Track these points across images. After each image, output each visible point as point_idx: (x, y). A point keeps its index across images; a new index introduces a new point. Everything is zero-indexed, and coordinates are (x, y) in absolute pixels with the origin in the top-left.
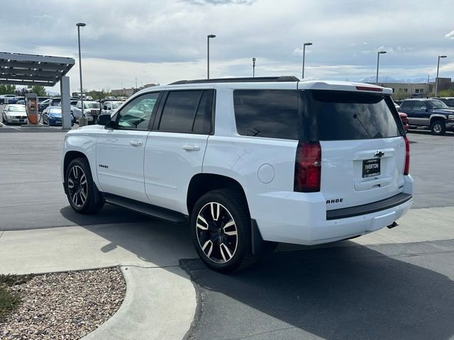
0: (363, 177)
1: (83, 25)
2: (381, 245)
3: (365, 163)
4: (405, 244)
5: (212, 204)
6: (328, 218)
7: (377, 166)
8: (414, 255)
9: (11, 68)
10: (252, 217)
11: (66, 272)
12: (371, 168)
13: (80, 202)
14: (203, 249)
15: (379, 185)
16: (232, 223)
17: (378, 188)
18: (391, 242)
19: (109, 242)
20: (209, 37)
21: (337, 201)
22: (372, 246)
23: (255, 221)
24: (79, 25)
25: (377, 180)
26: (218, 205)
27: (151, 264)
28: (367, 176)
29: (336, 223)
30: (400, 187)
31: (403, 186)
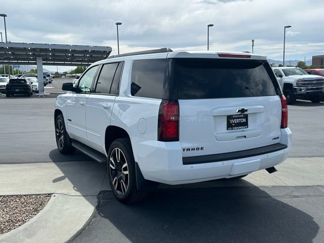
0: (228, 130)
1: (120, 24)
2: (273, 187)
3: (229, 118)
4: (295, 187)
5: (116, 149)
6: (184, 163)
7: (244, 120)
8: (297, 197)
9: (73, 55)
10: (136, 161)
11: (17, 196)
12: (238, 121)
13: (61, 146)
14: (113, 183)
15: (245, 137)
16: (126, 165)
17: (245, 139)
18: (284, 185)
19: (63, 175)
20: (209, 26)
21: (198, 149)
22: (265, 187)
23: (137, 163)
24: (118, 24)
25: (243, 132)
26: (119, 150)
27: (78, 193)
28: (232, 129)
29: (192, 167)
30: (274, 139)
31: (278, 138)
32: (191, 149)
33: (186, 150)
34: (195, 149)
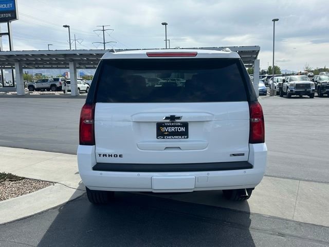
0: (157, 138)
1: (277, 20)
3: (160, 125)
4: (300, 223)
7: (183, 129)
12: (173, 130)
15: (180, 148)
17: (178, 151)
21: (116, 156)
24: (274, 20)
28: (164, 138)
29: (101, 174)
30: (234, 155)
31: (243, 154)
32: (108, 156)
33: (102, 156)
34: (113, 156)
